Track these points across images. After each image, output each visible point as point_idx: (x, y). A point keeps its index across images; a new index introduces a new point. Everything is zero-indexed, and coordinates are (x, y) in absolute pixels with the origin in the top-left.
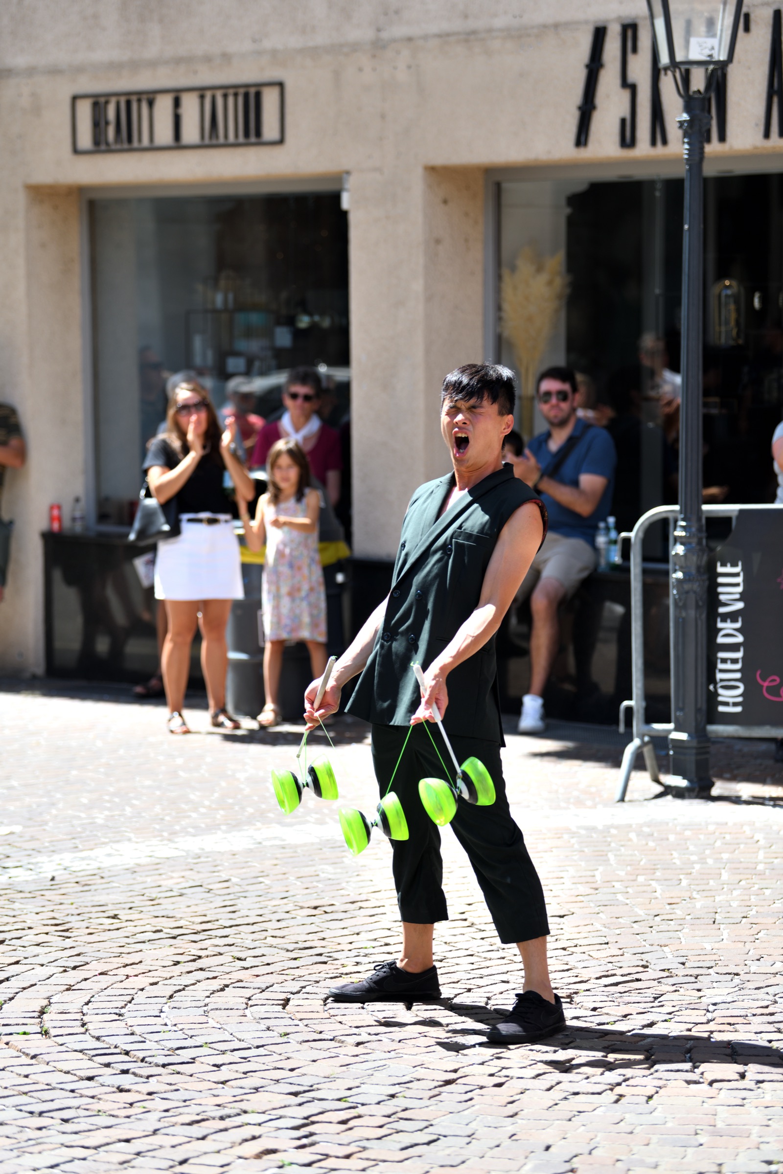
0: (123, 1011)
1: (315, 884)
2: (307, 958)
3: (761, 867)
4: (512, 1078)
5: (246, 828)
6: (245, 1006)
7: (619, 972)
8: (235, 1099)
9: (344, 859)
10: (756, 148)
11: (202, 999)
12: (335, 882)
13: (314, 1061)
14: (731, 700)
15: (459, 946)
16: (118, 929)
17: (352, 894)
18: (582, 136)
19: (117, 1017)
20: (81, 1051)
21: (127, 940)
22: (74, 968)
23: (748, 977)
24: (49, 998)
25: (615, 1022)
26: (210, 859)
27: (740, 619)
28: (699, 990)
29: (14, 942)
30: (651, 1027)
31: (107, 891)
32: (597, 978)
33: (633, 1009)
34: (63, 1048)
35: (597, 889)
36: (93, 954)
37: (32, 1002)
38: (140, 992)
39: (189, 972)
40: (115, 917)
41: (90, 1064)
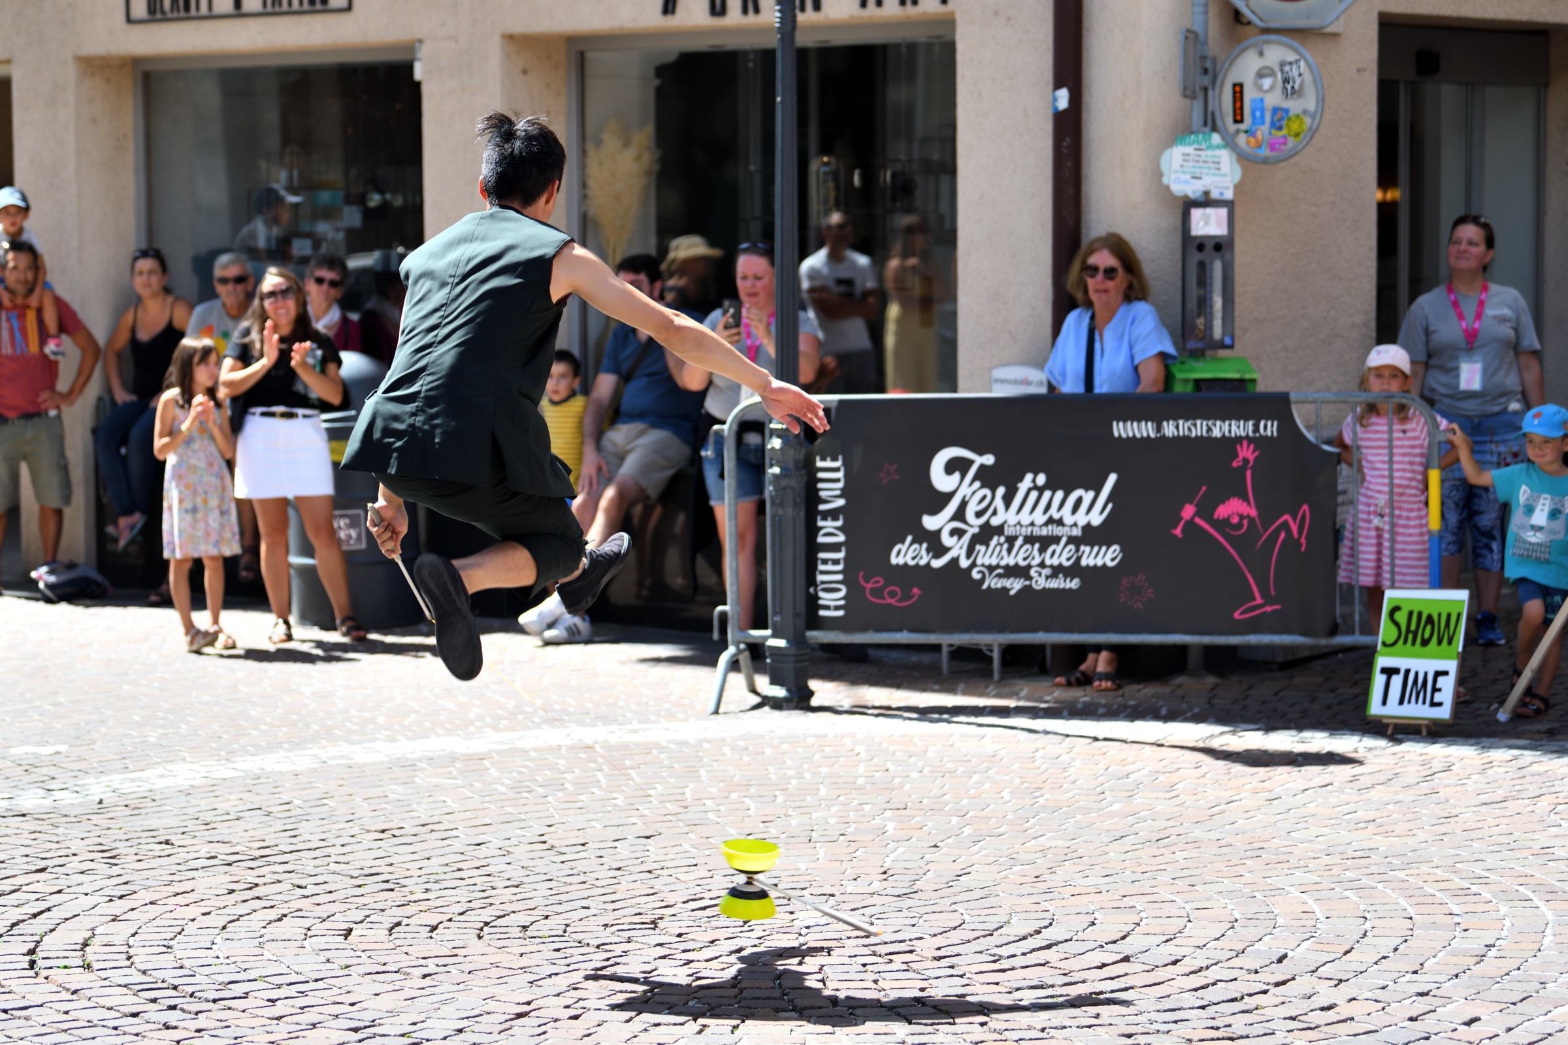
0: (172, 943)
1: (383, 805)
2: (373, 884)
3: (861, 781)
4: (589, 1010)
5: (310, 746)
6: (304, 937)
7: (707, 895)
8: (290, 1036)
9: (417, 779)
10: (852, 17)
11: (257, 929)
12: (404, 803)
13: (376, 995)
14: (832, 604)
15: (537, 870)
16: (169, 856)
17: (423, 816)
18: (670, 3)
19: (165, 950)
20: (125, 986)
21: (179, 867)
22: (121, 897)
23: (843, 898)
24: (93, 929)
25: (702, 948)
26: (270, 780)
27: (841, 517)
28: (792, 913)
29: (57, 869)
31: (158, 815)
32: (684, 902)
33: (721, 934)
34: (106, 983)
35: (686, 808)
36: (141, 883)
37: (74, 933)
38: (191, 923)
39: (244, 901)
40: (167, 842)
41: (135, 999)
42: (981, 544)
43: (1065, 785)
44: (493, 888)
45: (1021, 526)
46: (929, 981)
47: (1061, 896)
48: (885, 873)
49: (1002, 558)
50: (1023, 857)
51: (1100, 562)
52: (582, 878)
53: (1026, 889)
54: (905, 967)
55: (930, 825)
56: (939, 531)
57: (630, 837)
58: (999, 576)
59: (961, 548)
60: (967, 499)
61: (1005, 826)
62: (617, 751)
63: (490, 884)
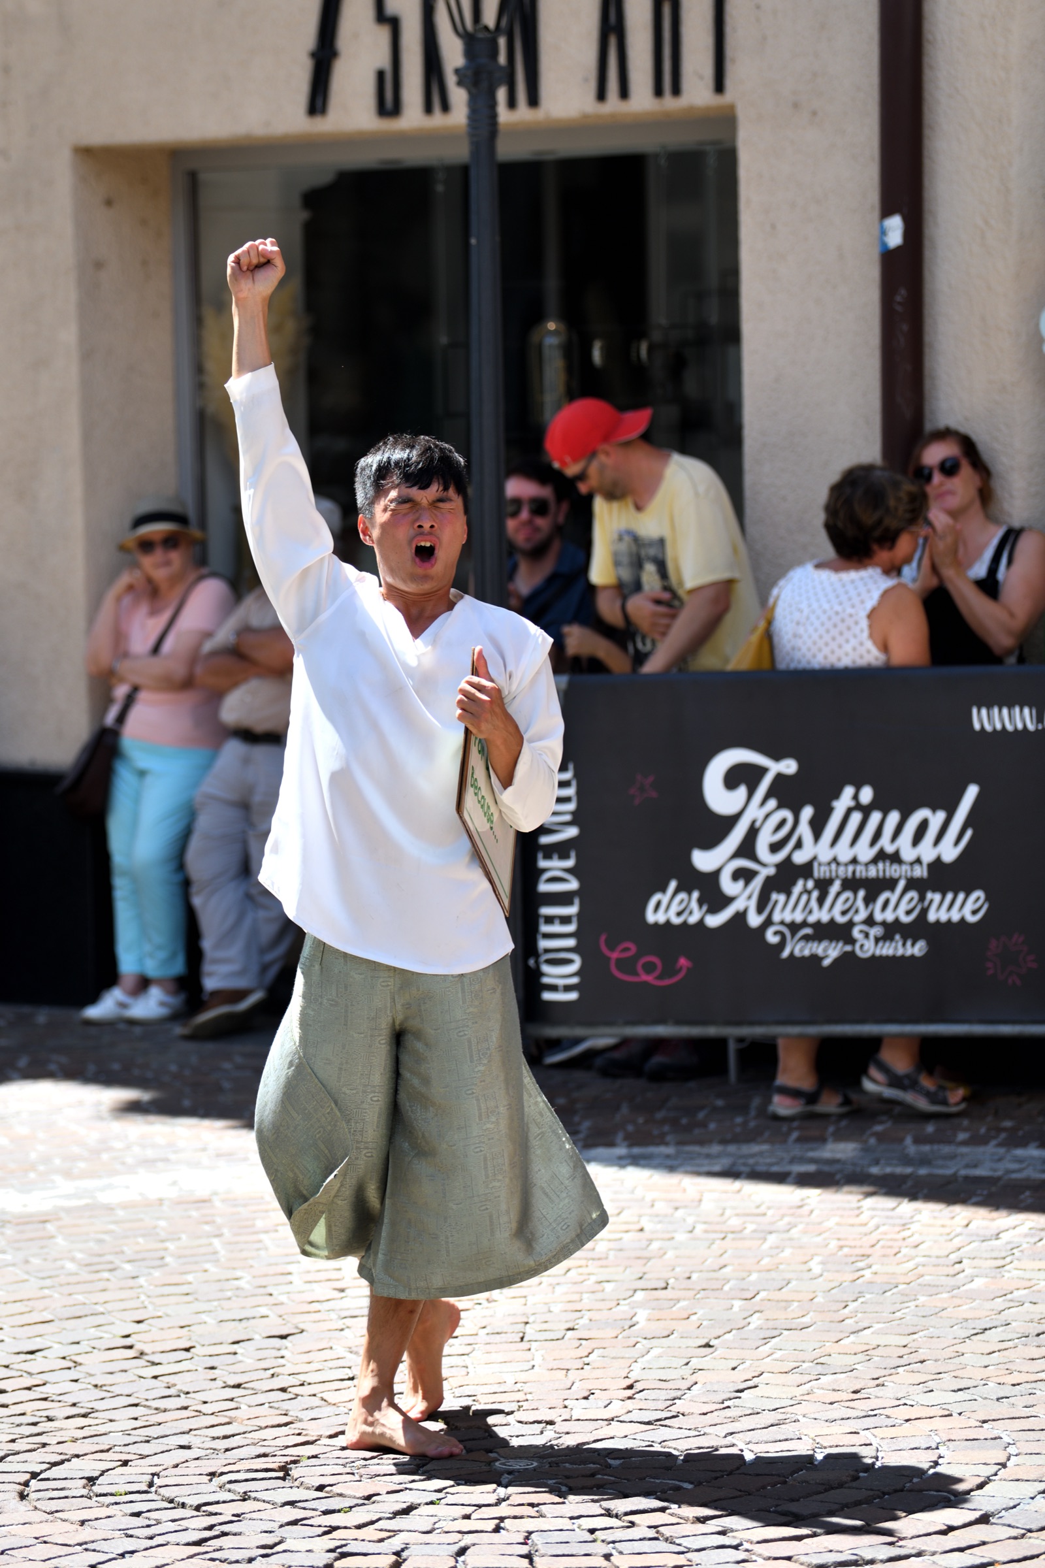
10: (585, 115)
14: (561, 982)
15: (116, 1390)
18: (318, 100)
25: (351, 1508)
27: (573, 854)
30: (408, 1514)
32: (331, 1437)
33: (381, 1485)
35: (342, 1290)
42: (779, 891)
43: (904, 1251)
44: (50, 1419)
45: (838, 864)
46: (689, 1555)
47: (890, 1422)
48: (630, 1387)
49: (810, 912)
50: (837, 1361)
51: (955, 916)
52: (183, 1401)
53: (838, 1412)
54: (652, 1533)
55: (700, 1312)
56: (716, 874)
57: (257, 1337)
58: (806, 938)
59: (750, 897)
60: (758, 824)
61: (811, 1314)
62: (245, 1206)
63: (45, 1413)
